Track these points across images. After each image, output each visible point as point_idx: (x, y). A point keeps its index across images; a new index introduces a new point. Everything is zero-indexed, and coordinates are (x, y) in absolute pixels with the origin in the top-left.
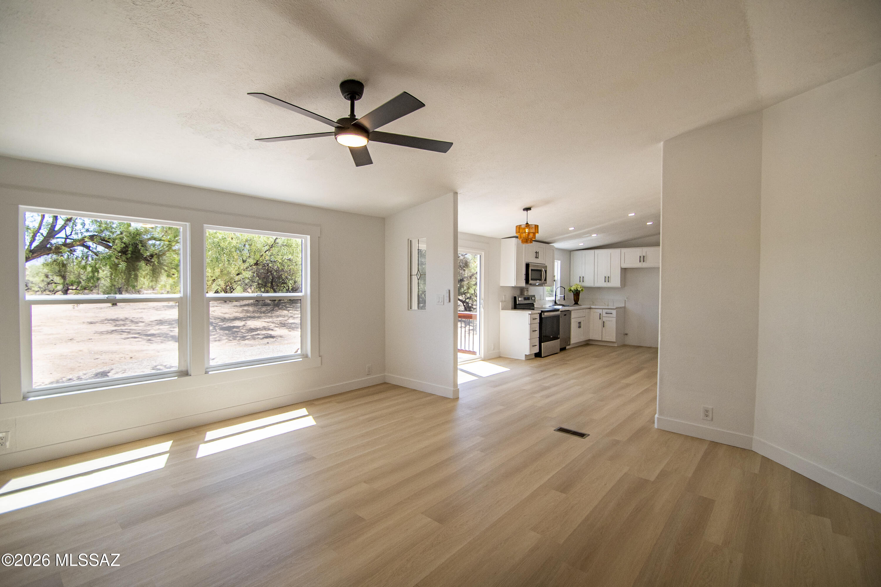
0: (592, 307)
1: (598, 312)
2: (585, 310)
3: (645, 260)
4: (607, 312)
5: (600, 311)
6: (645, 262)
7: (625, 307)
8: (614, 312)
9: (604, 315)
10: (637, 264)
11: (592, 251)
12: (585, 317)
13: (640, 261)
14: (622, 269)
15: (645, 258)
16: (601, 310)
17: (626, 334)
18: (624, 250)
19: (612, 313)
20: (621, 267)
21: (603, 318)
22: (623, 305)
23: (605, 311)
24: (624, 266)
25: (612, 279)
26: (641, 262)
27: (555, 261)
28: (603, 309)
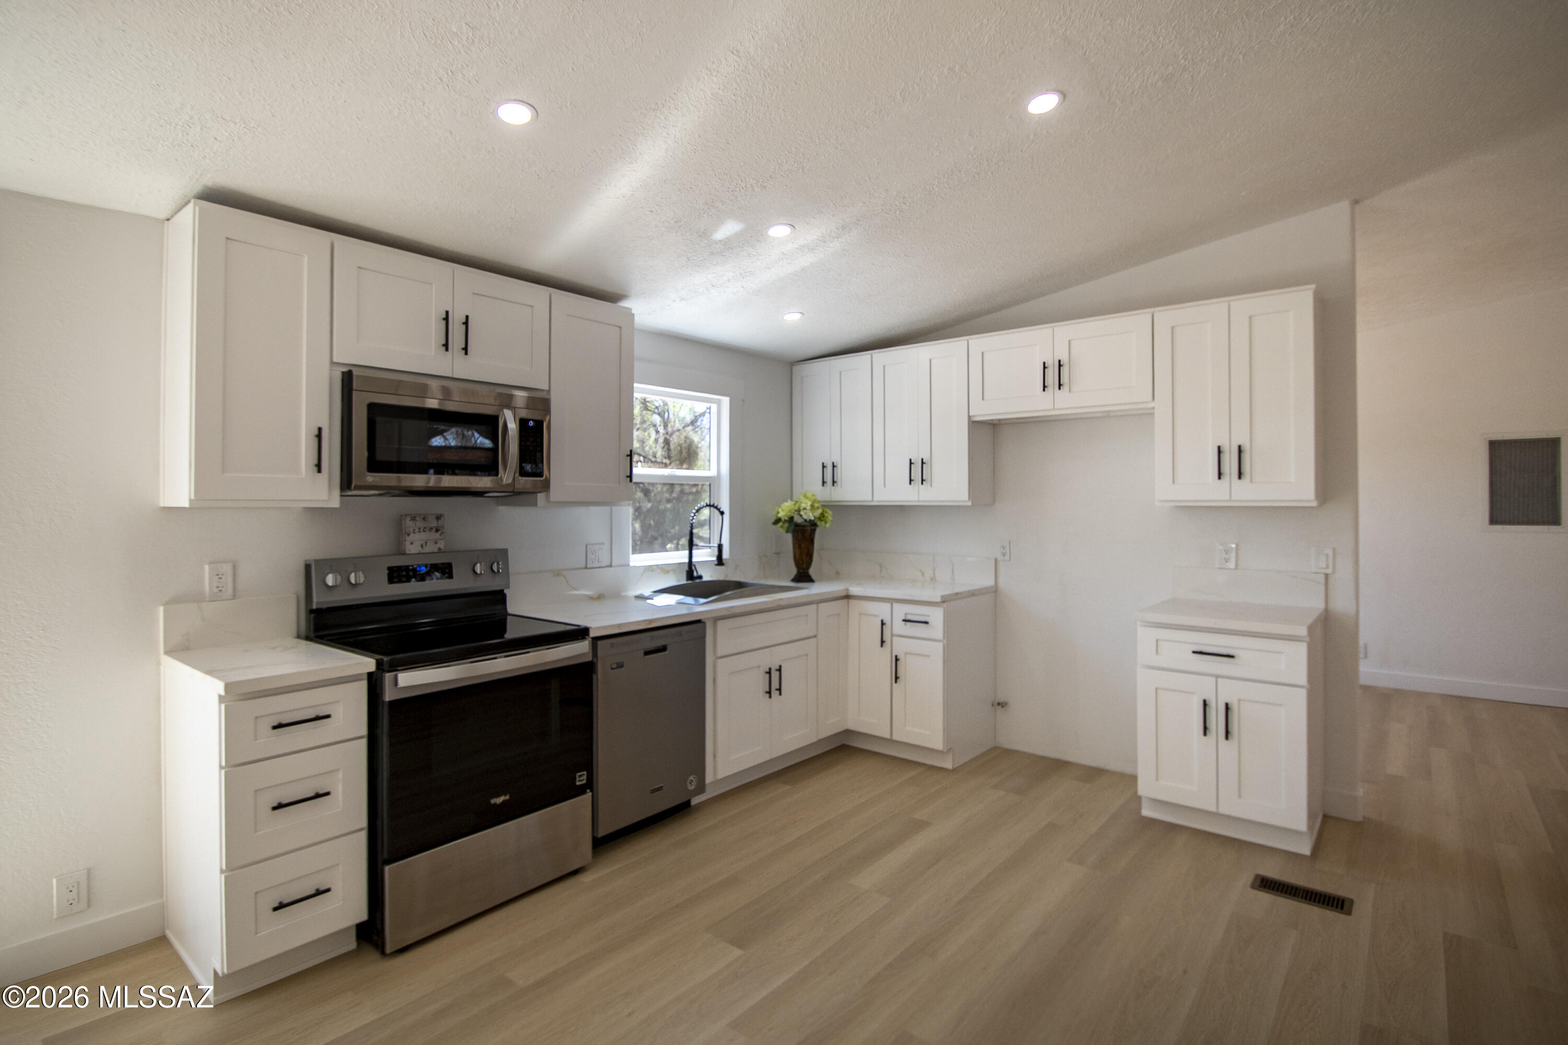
0: (855, 590)
1: (877, 616)
2: (814, 606)
3: (1065, 379)
4: (909, 617)
5: (882, 610)
6: (1065, 388)
7: (995, 591)
8: (936, 616)
9: (899, 627)
10: (1034, 401)
12: (815, 636)
13: (1044, 387)
14: (975, 425)
15: (1065, 370)
16: (886, 607)
17: (999, 704)
18: (979, 343)
19: (926, 623)
20: (969, 417)
21: (895, 639)
22: (990, 582)
23: (901, 611)
24: (985, 411)
25: (937, 471)
26: (1049, 390)
27: (636, 385)
28: (892, 601)
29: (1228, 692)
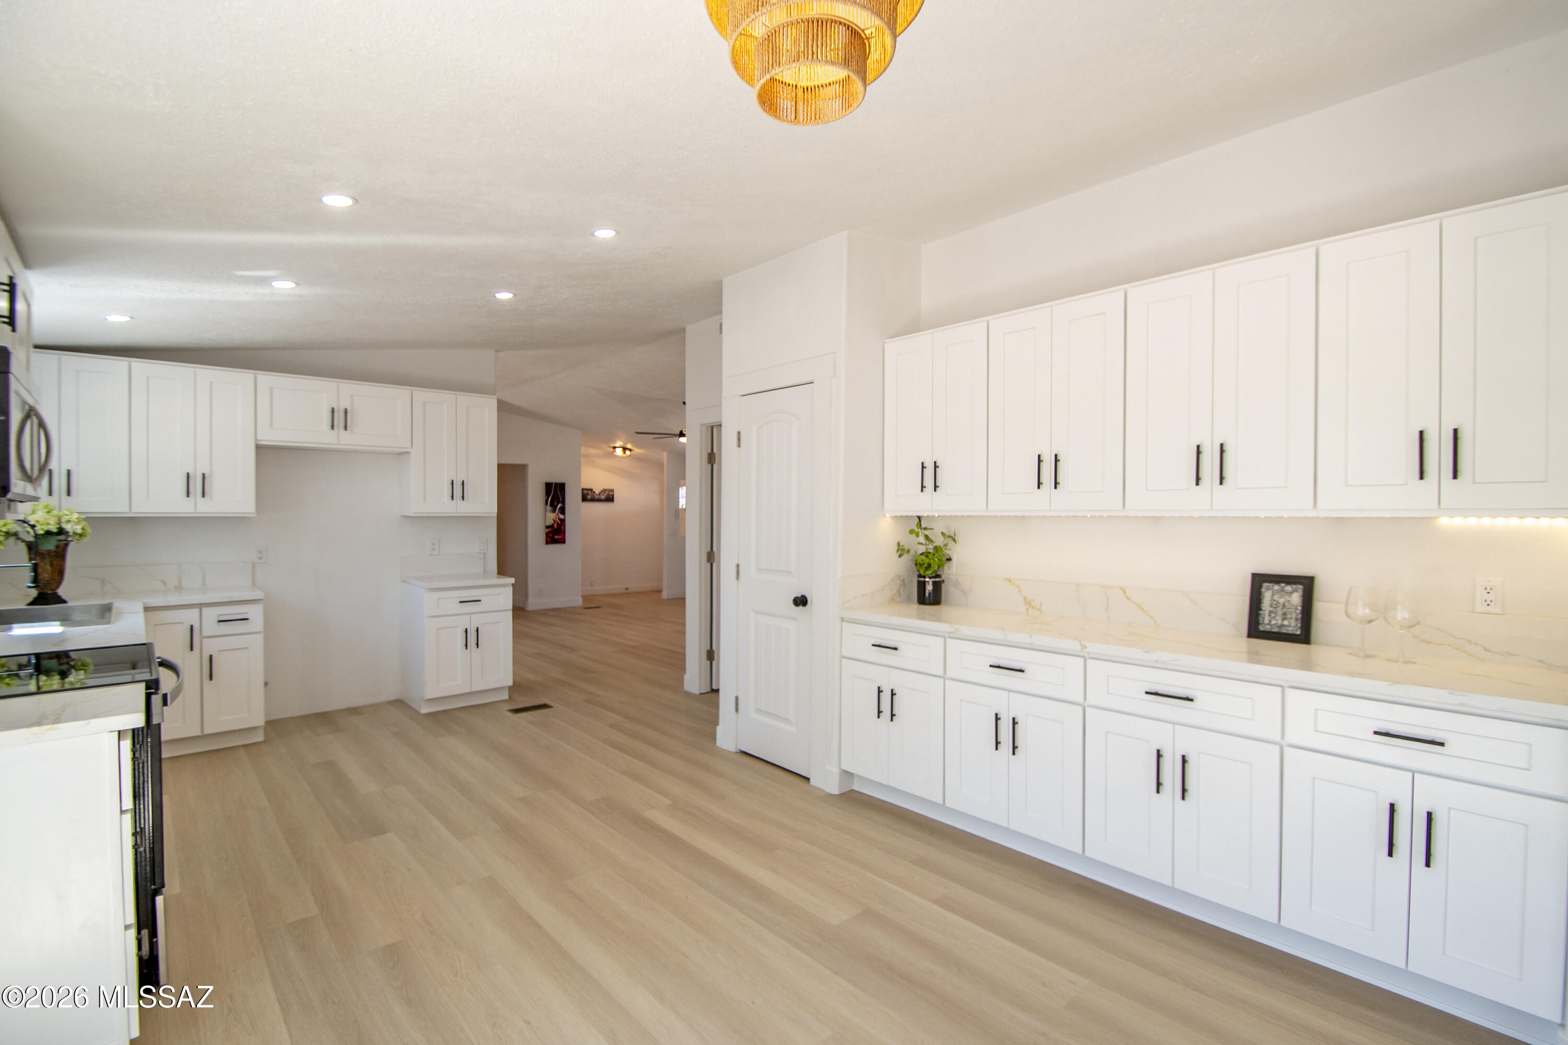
1: (184, 623)
3: (351, 422)
4: (222, 618)
5: (191, 616)
6: (351, 428)
8: (256, 613)
9: (209, 628)
10: (322, 436)
11: (120, 364)
13: (331, 426)
14: (260, 447)
15: (352, 416)
16: (195, 612)
18: (266, 379)
19: (245, 620)
20: (256, 441)
21: (207, 640)
23: (211, 615)
24: (269, 437)
25: (219, 485)
26: (336, 429)
28: (200, 606)
29: (476, 621)
